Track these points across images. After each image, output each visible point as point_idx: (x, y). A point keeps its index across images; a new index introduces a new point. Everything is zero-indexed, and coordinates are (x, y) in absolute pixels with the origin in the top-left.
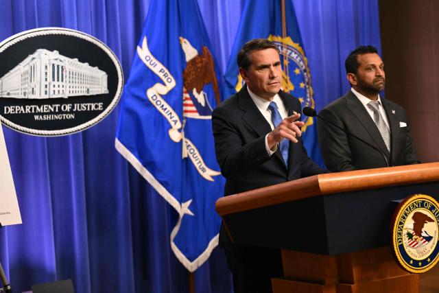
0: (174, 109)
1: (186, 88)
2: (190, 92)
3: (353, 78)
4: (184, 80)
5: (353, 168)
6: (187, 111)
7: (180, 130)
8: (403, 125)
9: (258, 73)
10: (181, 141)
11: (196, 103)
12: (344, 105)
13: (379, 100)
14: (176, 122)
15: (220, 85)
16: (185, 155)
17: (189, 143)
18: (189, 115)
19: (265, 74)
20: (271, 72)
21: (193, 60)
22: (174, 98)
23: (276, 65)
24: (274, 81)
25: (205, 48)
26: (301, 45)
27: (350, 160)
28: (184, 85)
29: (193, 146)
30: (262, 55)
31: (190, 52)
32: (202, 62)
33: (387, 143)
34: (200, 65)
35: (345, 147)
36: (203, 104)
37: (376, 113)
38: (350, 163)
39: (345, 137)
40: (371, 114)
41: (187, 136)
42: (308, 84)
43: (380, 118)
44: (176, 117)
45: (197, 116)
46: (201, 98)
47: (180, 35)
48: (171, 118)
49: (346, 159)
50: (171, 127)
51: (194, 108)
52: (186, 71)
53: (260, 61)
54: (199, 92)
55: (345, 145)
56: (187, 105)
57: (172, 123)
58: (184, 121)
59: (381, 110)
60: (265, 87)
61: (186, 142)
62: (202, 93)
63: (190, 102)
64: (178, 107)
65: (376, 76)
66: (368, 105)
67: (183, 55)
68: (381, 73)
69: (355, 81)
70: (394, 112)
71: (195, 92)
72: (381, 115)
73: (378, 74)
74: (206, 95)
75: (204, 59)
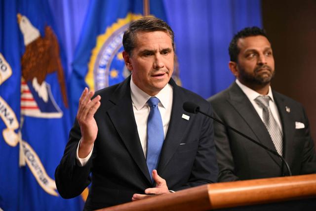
0: (10, 104)
1: (24, 77)
2: (29, 83)
3: (235, 67)
4: (23, 68)
5: (235, 177)
6: (25, 108)
7: (16, 131)
8: (300, 126)
9: (142, 60)
10: (18, 144)
11: (36, 97)
12: (226, 100)
13: (270, 94)
14: (11, 121)
16: (22, 162)
17: (28, 147)
18: (28, 113)
21: (34, 44)
22: (10, 90)
23: (164, 52)
24: (159, 72)
25: (49, 28)
28: (22, 75)
29: (32, 152)
30: (146, 38)
31: (30, 33)
32: (44, 45)
34: (42, 50)
36: (45, 99)
37: (265, 110)
38: (232, 172)
39: (226, 140)
40: (260, 111)
41: (25, 138)
42: (175, 74)
43: (270, 116)
44: (12, 115)
45: (37, 113)
46: (43, 91)
47: (17, 12)
48: (5, 115)
49: (227, 166)
50: (5, 127)
51: (34, 104)
52: (25, 56)
53: (143, 45)
54: (40, 83)
55: (225, 149)
56: (25, 100)
57: (7, 122)
58: (22, 120)
60: (149, 78)
61: (24, 147)
62: (44, 85)
63: (29, 96)
65: (257, 64)
66: (256, 100)
67: (21, 36)
68: (266, 60)
69: (236, 71)
70: (288, 110)
71: (35, 83)
72: (271, 113)
73: (259, 62)
74: (49, 86)
75: (48, 42)
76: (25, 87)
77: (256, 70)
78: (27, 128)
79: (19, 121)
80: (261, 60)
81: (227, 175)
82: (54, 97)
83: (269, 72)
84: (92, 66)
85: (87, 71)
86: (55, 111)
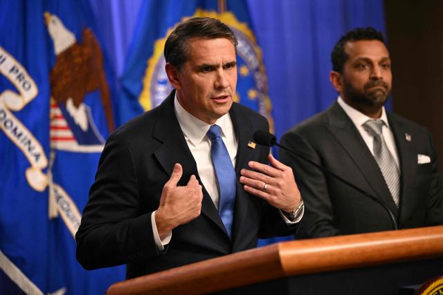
2: (62, 106)
3: (338, 80)
4: (52, 85)
5: (334, 231)
6: (56, 139)
7: (44, 171)
8: (424, 159)
10: (47, 189)
11: (72, 125)
12: (323, 127)
13: (384, 118)
14: (37, 157)
15: (113, 94)
16: (53, 213)
17: (61, 192)
18: (61, 145)
19: (207, 80)
20: (219, 78)
21: (68, 53)
22: (35, 116)
23: (228, 66)
24: (222, 94)
25: (88, 31)
26: (251, 26)
27: (330, 218)
28: (52, 94)
29: (66, 198)
30: (205, 48)
31: (62, 38)
32: (81, 55)
33: (394, 190)
34: (78, 60)
35: (320, 196)
36: (84, 126)
38: (331, 223)
39: (322, 180)
40: (369, 141)
41: (57, 180)
42: (262, 91)
43: (383, 147)
44: (38, 149)
45: (74, 146)
47: (44, 10)
48: (30, 149)
49: (323, 215)
50: (29, 165)
51: (68, 134)
52: (55, 70)
53: (201, 58)
54: (77, 105)
55: (322, 192)
56: (56, 128)
57: (32, 159)
58: (52, 155)
59: (387, 135)
61: (56, 191)
62: (82, 108)
63: (62, 123)
64: (42, 132)
65: (370, 78)
66: (365, 126)
67: (49, 42)
68: (381, 74)
69: (340, 84)
70: (408, 138)
71: (70, 105)
72: (385, 143)
73: (373, 76)
74: (89, 110)
75: (87, 50)
76: (56, 112)
77: (368, 86)
78: (60, 167)
79: (48, 157)
80: (375, 74)
81: (324, 227)
82: (96, 124)
83: (384, 89)
84: (148, 82)
85: (142, 88)
86: (97, 143)
